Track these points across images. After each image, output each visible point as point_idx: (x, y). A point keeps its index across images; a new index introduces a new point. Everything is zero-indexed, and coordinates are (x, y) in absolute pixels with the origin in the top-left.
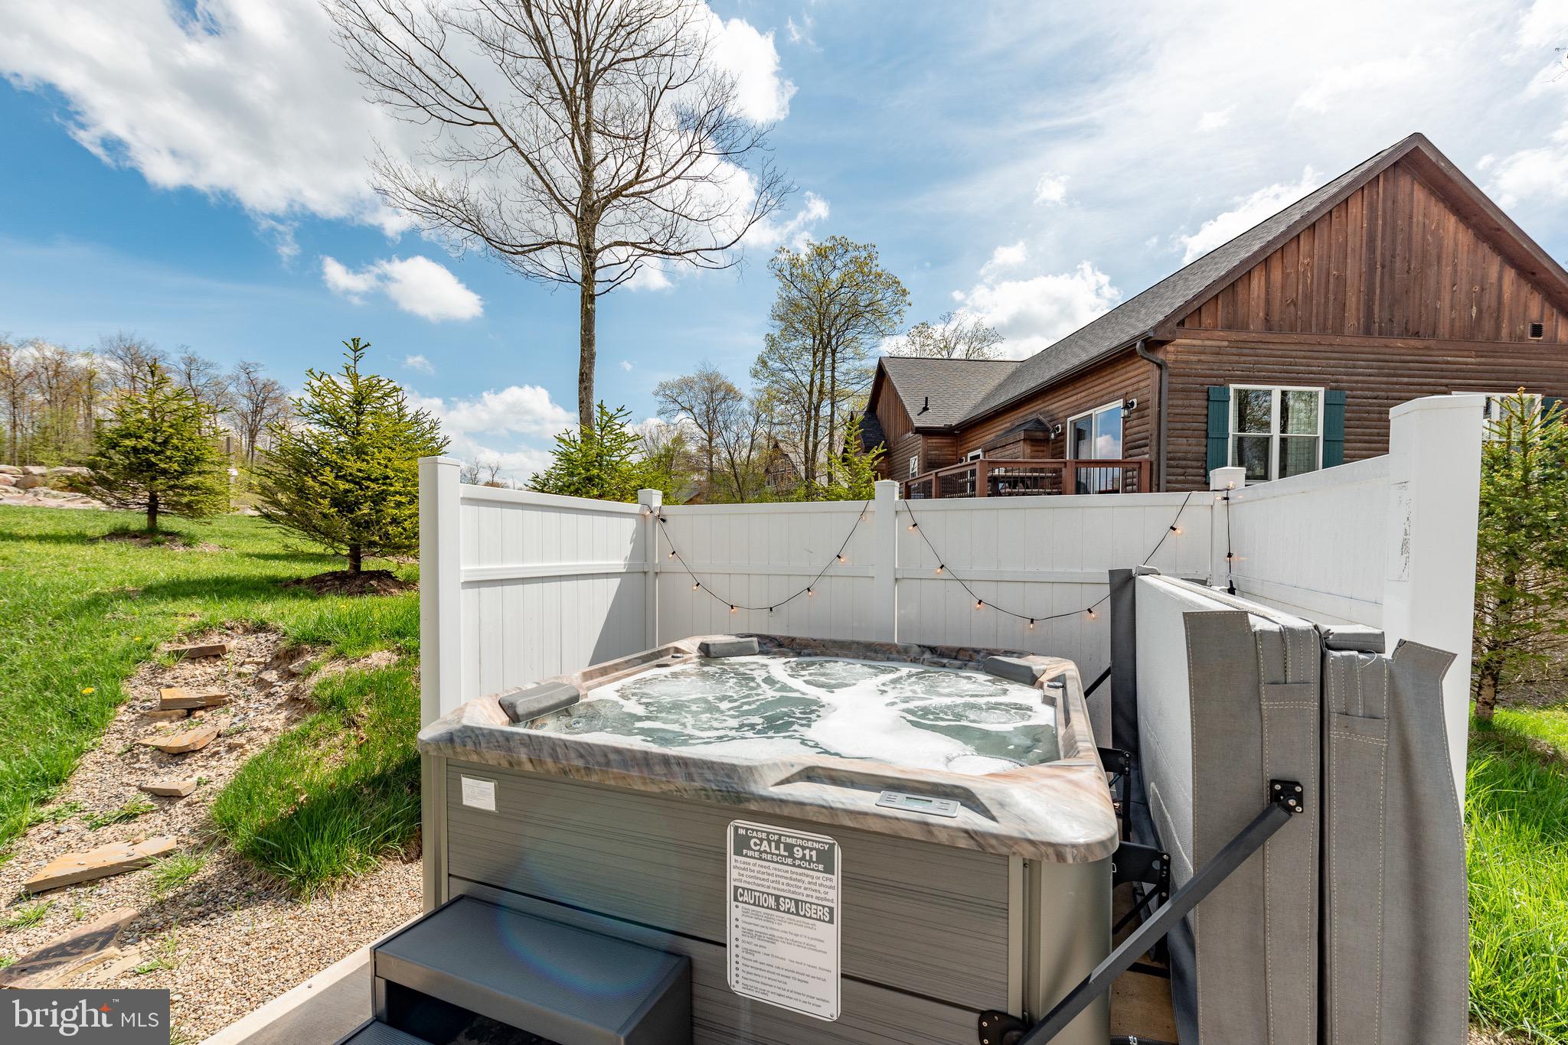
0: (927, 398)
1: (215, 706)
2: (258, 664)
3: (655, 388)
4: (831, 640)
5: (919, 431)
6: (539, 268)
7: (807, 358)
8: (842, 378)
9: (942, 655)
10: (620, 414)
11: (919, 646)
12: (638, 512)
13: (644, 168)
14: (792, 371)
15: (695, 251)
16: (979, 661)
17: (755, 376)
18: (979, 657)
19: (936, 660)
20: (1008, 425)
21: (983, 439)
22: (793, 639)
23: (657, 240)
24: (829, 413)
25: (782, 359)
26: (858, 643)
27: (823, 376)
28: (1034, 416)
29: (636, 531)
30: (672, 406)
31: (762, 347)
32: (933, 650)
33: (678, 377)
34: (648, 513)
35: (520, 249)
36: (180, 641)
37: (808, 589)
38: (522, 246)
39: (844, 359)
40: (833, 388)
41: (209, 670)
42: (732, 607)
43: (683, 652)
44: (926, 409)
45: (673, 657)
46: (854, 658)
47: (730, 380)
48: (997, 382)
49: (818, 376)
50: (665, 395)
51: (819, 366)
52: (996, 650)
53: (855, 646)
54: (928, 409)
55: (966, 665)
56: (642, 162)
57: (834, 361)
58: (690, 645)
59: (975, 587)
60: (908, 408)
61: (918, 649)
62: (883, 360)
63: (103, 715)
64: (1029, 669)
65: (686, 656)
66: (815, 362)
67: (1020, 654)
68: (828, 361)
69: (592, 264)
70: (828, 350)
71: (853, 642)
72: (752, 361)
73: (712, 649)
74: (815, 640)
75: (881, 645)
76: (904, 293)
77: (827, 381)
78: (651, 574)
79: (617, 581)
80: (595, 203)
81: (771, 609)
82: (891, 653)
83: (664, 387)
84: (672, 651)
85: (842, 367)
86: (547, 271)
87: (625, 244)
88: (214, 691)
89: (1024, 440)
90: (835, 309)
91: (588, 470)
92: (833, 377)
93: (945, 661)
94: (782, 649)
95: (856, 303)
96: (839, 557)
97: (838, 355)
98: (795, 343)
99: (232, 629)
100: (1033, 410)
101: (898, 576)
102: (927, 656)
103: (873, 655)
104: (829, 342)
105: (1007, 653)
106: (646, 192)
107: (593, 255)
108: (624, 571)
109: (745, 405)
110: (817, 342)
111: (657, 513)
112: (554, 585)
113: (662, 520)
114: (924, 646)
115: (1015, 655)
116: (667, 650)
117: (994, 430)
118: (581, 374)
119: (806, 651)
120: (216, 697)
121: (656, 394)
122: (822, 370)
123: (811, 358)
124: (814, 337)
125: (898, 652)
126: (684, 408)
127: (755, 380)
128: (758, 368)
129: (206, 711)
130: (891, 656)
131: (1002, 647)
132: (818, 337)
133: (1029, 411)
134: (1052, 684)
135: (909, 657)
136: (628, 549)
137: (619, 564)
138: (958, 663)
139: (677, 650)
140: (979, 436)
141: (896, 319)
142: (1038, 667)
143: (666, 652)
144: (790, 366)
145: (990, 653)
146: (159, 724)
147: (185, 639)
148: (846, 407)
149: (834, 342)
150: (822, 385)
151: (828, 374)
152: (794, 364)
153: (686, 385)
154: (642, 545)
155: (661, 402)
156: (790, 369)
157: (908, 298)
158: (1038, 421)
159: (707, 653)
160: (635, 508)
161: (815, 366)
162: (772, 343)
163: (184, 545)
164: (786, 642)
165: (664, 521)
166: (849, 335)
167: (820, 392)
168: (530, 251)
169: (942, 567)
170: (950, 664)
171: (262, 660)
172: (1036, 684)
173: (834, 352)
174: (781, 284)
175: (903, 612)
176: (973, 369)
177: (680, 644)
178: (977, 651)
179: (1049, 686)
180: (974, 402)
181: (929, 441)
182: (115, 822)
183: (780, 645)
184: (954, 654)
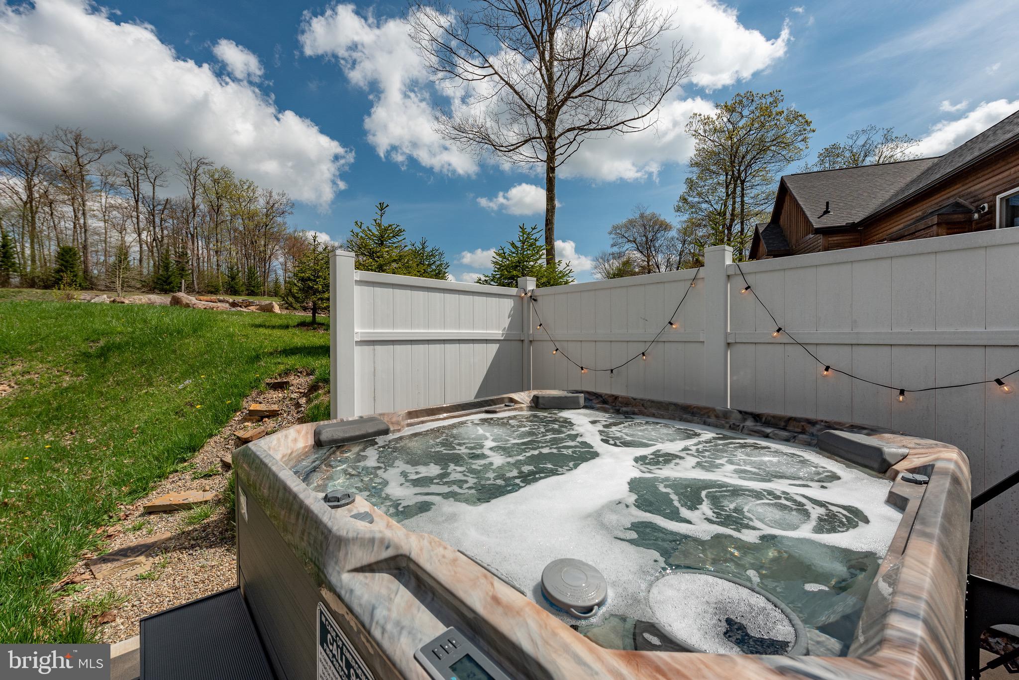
0: (828, 203)
1: (274, 416)
2: (301, 393)
3: (610, 229)
4: (649, 400)
5: (818, 231)
6: (521, 156)
7: (722, 191)
8: (751, 201)
9: (767, 424)
10: (535, 231)
11: (740, 412)
12: (515, 294)
13: (585, 73)
14: (709, 202)
15: (623, 123)
16: (812, 435)
17: (678, 211)
18: (814, 430)
19: (759, 428)
20: (920, 213)
21: (890, 231)
22: (616, 398)
23: (593, 120)
24: (740, 229)
25: (700, 195)
26: (675, 405)
27: (734, 203)
28: (951, 201)
29: (514, 308)
30: (620, 241)
31: (683, 189)
32: (757, 417)
33: (624, 221)
34: (523, 295)
35: (511, 148)
36: (276, 378)
37: (643, 354)
38: (512, 145)
39: (752, 187)
40: (742, 210)
41: (280, 395)
42: (582, 368)
43: (516, 402)
44: (827, 212)
45: (506, 406)
46: (670, 419)
47: (662, 218)
48: (909, 179)
49: (730, 202)
50: (616, 234)
51: (731, 195)
52: (839, 424)
53: (672, 407)
54: (829, 212)
55: (794, 437)
56: (583, 68)
57: (743, 189)
58: (524, 397)
59: (821, 352)
60: (808, 214)
61: (739, 416)
62: (784, 178)
63: (228, 416)
64: (879, 451)
65: (517, 406)
66: (727, 193)
67: (872, 430)
68: (739, 189)
69: (554, 147)
70: (739, 182)
71: (670, 404)
72: (675, 200)
73: (540, 401)
74: (635, 399)
75: (698, 408)
76: (808, 123)
77: (738, 205)
78: (526, 342)
79: (495, 347)
80: (555, 106)
81: (612, 371)
82: (709, 417)
83: (615, 228)
84: (506, 400)
85: (750, 193)
86: (524, 157)
87: (574, 129)
88: (275, 407)
89: (938, 224)
90: (743, 149)
91: (510, 272)
92: (742, 202)
93: (768, 430)
94: (604, 406)
95: (762, 140)
96: (671, 323)
97: (747, 184)
98: (710, 181)
99: (301, 372)
100: (948, 195)
101: (730, 341)
102: (749, 423)
103: (688, 417)
104: (739, 177)
105: (853, 428)
106: (589, 91)
107: (554, 141)
108: (502, 338)
109: (673, 233)
110: (729, 177)
111: (529, 294)
112: (438, 347)
113: (534, 300)
114: (746, 413)
115: (865, 431)
116: (503, 399)
117: (903, 221)
118: (547, 220)
119: (624, 409)
120: (274, 411)
121: (610, 233)
122: (734, 198)
123: (724, 190)
124: (727, 174)
125: (717, 417)
126: (629, 241)
127: (678, 214)
128: (681, 204)
129: (269, 419)
130: (709, 420)
131: (846, 419)
132: (730, 173)
133: (945, 197)
134: (910, 476)
135: (727, 423)
136: (506, 322)
137: (497, 333)
138: (785, 434)
139: (512, 400)
140: (886, 228)
141: (801, 145)
142: (894, 450)
143: (501, 401)
144: (707, 199)
145: (830, 426)
146: (246, 424)
147: (278, 376)
148: (754, 222)
149: (743, 175)
150: (733, 210)
151: (738, 200)
152: (710, 197)
153: (631, 223)
154: (519, 319)
155: (613, 239)
156: (706, 201)
157: (812, 127)
158: (957, 205)
159: (537, 404)
160: (513, 291)
161: (728, 195)
162: (691, 184)
163: (324, 330)
164: (610, 400)
165: (535, 300)
166: (755, 167)
167: (732, 215)
168: (517, 148)
169: (779, 330)
170: (775, 434)
171: (303, 391)
172: (888, 474)
173: (743, 182)
174: (697, 141)
175: (735, 378)
176: (880, 172)
177: (515, 396)
178: (813, 423)
179: (904, 479)
180: (881, 200)
181: (830, 239)
182: (202, 478)
183: (605, 402)
184: (783, 424)
